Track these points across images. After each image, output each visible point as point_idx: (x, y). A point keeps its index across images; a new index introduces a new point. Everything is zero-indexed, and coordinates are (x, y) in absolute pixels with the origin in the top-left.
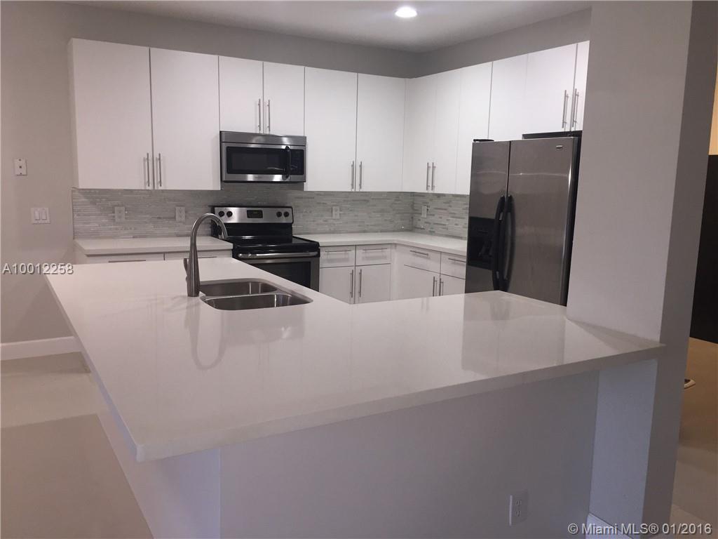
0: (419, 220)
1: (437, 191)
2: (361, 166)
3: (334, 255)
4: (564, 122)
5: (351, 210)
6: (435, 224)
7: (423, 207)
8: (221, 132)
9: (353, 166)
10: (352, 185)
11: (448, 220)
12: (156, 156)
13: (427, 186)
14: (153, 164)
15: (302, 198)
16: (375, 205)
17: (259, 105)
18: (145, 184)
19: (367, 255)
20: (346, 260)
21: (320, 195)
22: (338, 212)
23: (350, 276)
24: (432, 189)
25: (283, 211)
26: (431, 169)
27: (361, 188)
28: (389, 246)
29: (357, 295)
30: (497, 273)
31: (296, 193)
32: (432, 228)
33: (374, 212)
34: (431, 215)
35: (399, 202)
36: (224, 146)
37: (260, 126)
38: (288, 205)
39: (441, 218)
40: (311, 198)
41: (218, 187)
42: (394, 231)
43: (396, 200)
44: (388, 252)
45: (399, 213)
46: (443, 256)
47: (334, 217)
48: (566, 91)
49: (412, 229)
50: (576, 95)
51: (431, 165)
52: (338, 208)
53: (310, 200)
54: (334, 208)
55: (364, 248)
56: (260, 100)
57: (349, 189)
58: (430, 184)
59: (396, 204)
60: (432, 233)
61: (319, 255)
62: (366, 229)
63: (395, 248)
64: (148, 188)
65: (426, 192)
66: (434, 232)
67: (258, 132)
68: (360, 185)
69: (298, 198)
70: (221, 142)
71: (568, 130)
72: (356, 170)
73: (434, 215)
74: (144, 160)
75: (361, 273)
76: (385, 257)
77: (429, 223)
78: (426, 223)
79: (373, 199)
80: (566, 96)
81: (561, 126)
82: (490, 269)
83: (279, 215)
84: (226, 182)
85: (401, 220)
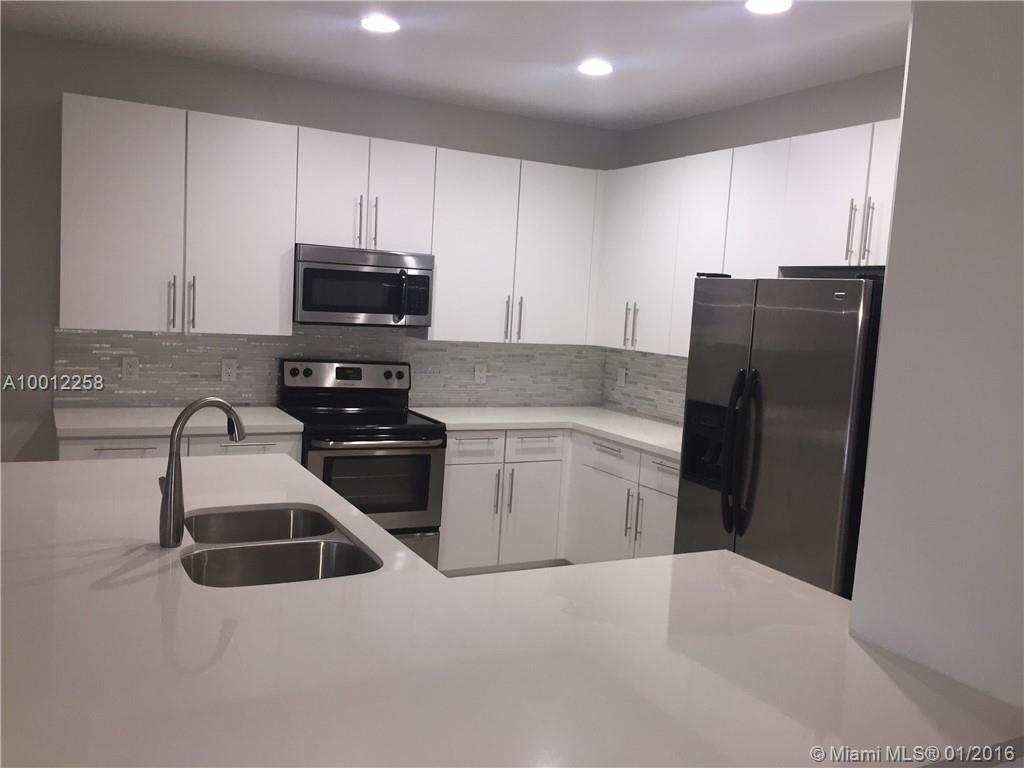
0: (613, 389)
1: (640, 347)
2: (521, 304)
3: (469, 446)
4: (848, 251)
5: (505, 371)
6: (637, 397)
7: (620, 370)
8: (296, 244)
9: (508, 303)
10: (506, 332)
11: (657, 393)
12: (189, 279)
13: (625, 339)
14: (182, 293)
15: (426, 349)
16: (544, 364)
17: (361, 204)
18: (169, 324)
19: (525, 446)
20: (490, 453)
21: (457, 346)
22: (485, 374)
23: (494, 478)
24: (632, 345)
25: (394, 369)
26: (632, 313)
27: (519, 338)
28: (561, 432)
29: (506, 509)
30: (730, 497)
31: (415, 343)
32: (632, 404)
33: (543, 375)
34: (632, 383)
35: (583, 360)
36: (302, 267)
37: (360, 237)
38: (404, 360)
39: (646, 388)
40: (441, 350)
41: (289, 332)
42: (572, 405)
43: (576, 357)
44: (558, 441)
45: (581, 377)
46: (643, 455)
47: (477, 381)
48: (852, 200)
49: (602, 401)
50: (869, 207)
51: (631, 306)
52: (484, 366)
53: (440, 353)
54: (477, 366)
55: (520, 433)
56: (361, 196)
57: (500, 339)
58: (629, 336)
59: (577, 363)
60: (632, 411)
61: (444, 445)
62: (527, 401)
63: (571, 436)
64: (173, 330)
65: (624, 348)
66: (635, 410)
67: (357, 247)
68: (519, 333)
69: (420, 349)
70: (296, 260)
71: (854, 263)
72: (513, 310)
73: (636, 383)
74: (169, 286)
75: (512, 475)
76: (553, 450)
77: (628, 395)
78: (623, 394)
79: (540, 354)
80: (853, 209)
81: (844, 257)
82: (718, 489)
83: (388, 375)
84: (301, 323)
85: (585, 387)
